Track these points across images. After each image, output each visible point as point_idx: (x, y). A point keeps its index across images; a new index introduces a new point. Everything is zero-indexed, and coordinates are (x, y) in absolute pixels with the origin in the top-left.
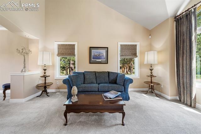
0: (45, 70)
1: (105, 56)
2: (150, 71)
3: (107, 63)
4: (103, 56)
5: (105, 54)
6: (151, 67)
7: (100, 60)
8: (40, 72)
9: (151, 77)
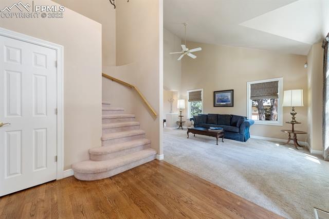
0: (181, 112)
1: (230, 99)
2: (292, 116)
3: (233, 106)
4: (228, 99)
5: (230, 97)
6: (293, 110)
7: (225, 103)
8: (178, 113)
9: (293, 124)
